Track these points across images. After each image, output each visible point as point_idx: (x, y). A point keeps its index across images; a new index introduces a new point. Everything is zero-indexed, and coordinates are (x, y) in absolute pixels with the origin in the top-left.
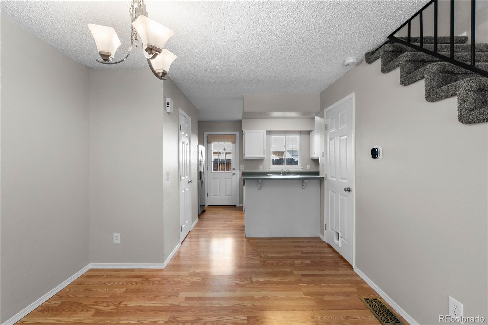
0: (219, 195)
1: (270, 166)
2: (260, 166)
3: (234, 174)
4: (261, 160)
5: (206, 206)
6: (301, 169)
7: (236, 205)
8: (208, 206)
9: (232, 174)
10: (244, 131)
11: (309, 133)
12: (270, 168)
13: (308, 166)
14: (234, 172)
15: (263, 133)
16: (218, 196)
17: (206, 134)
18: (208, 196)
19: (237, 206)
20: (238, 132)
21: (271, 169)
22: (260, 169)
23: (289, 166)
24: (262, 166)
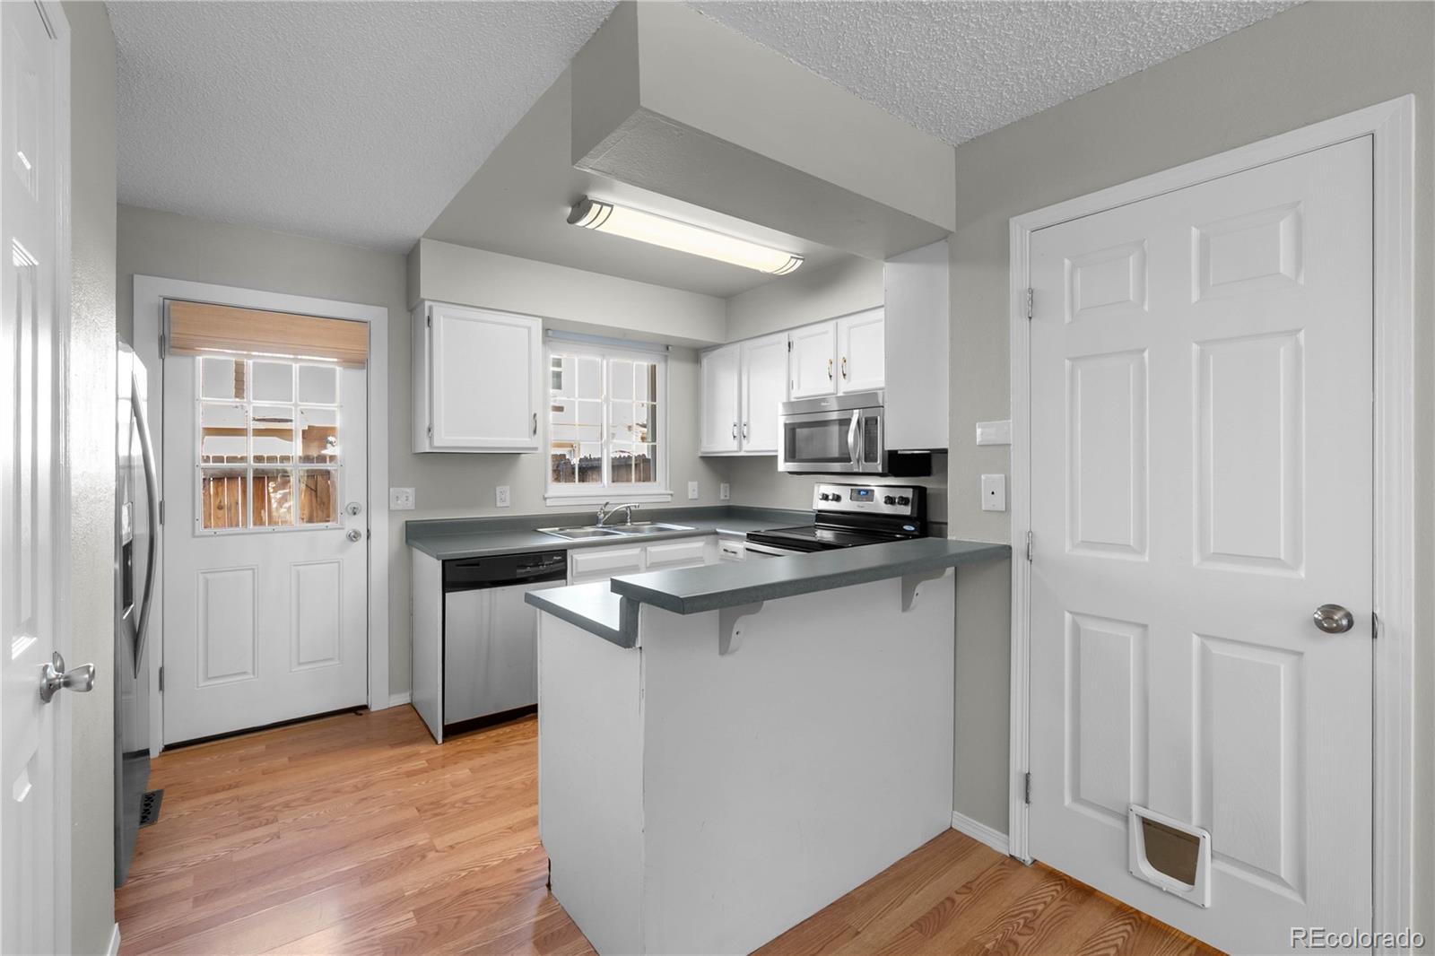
0: (250, 671)
1: (546, 491)
2: (498, 489)
3: (354, 537)
4: (503, 460)
5: (155, 753)
6: (669, 498)
7: (365, 707)
8: (168, 748)
9: (342, 535)
10: (427, 304)
11: (696, 354)
12: (545, 499)
13: (690, 483)
14: (358, 523)
15: (529, 329)
16: (245, 673)
17: (151, 290)
18: (161, 687)
19: (374, 708)
20: (385, 310)
21: (549, 502)
22: (499, 504)
23: (622, 488)
24: (507, 488)
